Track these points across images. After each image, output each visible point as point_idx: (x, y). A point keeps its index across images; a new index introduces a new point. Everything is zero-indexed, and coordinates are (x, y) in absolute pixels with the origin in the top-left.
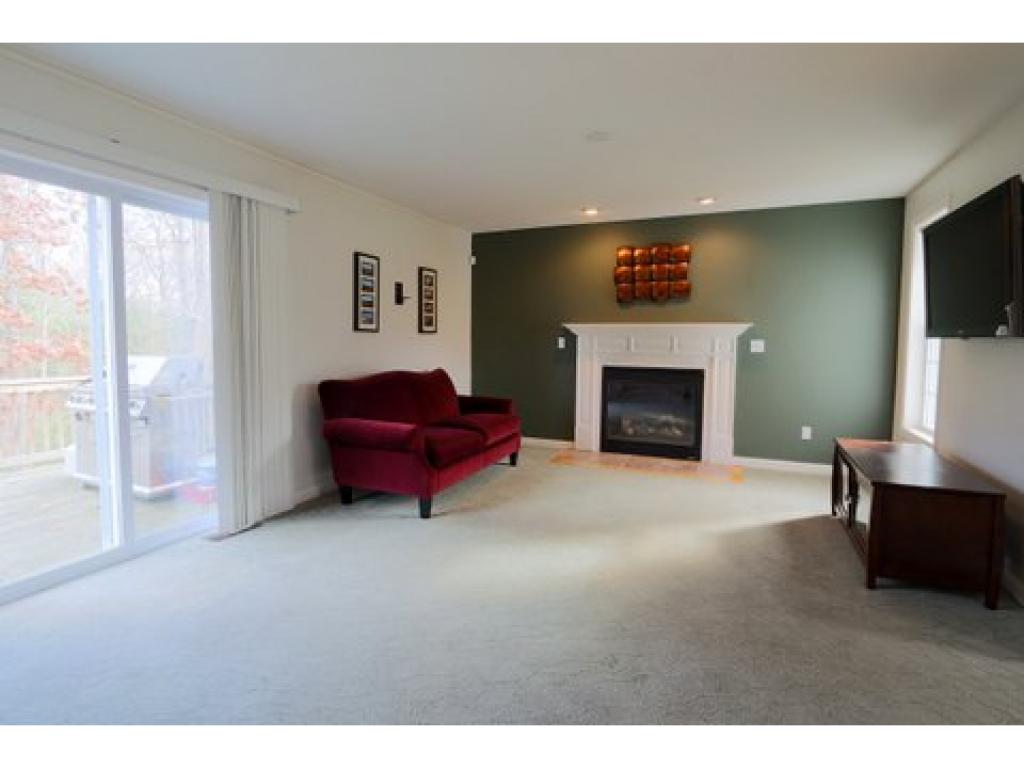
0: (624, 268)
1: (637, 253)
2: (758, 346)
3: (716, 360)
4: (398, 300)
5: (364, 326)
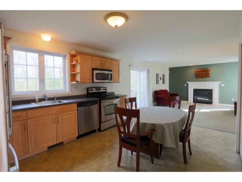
0: (197, 73)
1: (200, 70)
2: (223, 85)
3: (215, 88)
4: (161, 79)
5: (158, 83)
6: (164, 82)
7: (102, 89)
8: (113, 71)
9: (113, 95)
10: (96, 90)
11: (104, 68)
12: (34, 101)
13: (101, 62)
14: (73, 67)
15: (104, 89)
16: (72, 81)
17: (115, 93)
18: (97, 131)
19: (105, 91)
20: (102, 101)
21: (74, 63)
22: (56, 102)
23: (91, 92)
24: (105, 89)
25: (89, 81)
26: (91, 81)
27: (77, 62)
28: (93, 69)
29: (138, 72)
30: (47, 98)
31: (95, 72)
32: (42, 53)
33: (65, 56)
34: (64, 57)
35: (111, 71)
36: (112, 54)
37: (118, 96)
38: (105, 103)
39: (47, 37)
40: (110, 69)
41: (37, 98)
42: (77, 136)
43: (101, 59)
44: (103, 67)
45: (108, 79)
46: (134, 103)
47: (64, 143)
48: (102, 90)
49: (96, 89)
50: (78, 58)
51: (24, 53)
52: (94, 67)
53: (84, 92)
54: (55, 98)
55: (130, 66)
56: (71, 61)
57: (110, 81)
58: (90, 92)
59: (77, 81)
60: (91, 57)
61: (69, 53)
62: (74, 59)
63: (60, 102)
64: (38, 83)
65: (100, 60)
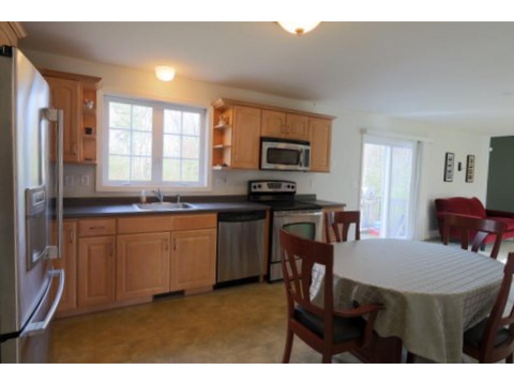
4: (460, 169)
5: (448, 179)
6: (469, 178)
7: (284, 184)
8: (311, 144)
9: (311, 202)
10: (270, 186)
11: (291, 136)
12: (137, 200)
13: (284, 123)
14: (219, 133)
15: (289, 187)
16: (214, 164)
17: (318, 198)
18: (261, 279)
19: (290, 190)
20: (276, 214)
21: (221, 124)
22: (178, 207)
23: (258, 190)
24: (292, 184)
25: (251, 166)
26: (257, 167)
27: (227, 123)
28: (262, 139)
29: (389, 149)
30: (162, 198)
31: (266, 146)
32: (159, 106)
33: (205, 110)
34: (204, 112)
35: (307, 144)
36: (315, 104)
37: (322, 204)
38: (284, 219)
39: (166, 73)
40: (305, 139)
41: (144, 195)
42: (214, 282)
43: (283, 115)
44: (288, 133)
45: (298, 162)
46: (353, 226)
47: (187, 293)
48: (284, 188)
49: (268, 185)
50: (230, 114)
51: (126, 107)
52: (264, 134)
53: (242, 191)
54: (179, 198)
55: (363, 131)
56: (216, 122)
57: (303, 168)
58: (253, 190)
59: (225, 165)
60: (258, 111)
61: (212, 104)
62: (222, 117)
63: (186, 207)
64: (150, 166)
65: (281, 119)
